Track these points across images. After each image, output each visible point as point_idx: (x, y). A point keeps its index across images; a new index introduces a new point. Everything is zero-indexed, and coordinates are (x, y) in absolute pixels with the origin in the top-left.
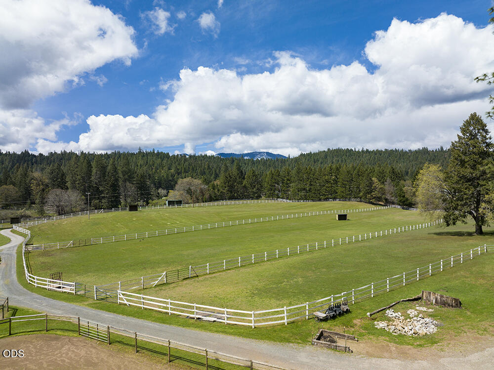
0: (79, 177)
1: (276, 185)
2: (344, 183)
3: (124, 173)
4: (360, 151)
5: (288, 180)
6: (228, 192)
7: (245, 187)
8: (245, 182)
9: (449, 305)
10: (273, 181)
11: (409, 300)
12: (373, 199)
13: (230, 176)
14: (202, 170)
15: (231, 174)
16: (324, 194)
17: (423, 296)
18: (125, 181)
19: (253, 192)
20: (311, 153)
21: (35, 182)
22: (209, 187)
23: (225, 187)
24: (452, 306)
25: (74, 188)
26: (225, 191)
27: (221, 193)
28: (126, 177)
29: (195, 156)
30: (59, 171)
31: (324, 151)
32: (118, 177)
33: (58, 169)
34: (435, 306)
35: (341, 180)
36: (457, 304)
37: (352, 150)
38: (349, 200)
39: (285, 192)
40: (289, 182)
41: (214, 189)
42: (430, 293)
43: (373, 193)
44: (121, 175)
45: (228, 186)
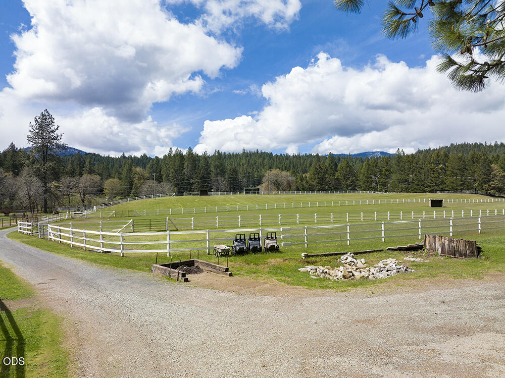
0: (172, 170)
1: (373, 177)
2: (455, 171)
3: (216, 167)
4: (493, 144)
5: (387, 170)
6: (317, 185)
7: (337, 179)
8: (337, 174)
9: (461, 255)
10: (370, 172)
11: (400, 249)
12: (491, 190)
13: (320, 168)
14: (304, 168)
15: (321, 166)
16: (429, 186)
17: (425, 244)
18: (217, 175)
19: (347, 185)
20: (430, 149)
21: (137, 176)
22: (297, 179)
23: (315, 179)
24: (465, 255)
25: (169, 180)
26: (314, 183)
27: (310, 185)
28: (218, 171)
29: (299, 155)
30: (158, 165)
31: (446, 147)
32: (210, 171)
33: (157, 164)
34: (440, 257)
35: (450, 168)
36: (472, 252)
37: (481, 144)
38: (461, 192)
39: (384, 184)
40: (387, 173)
41: (302, 181)
42: (434, 237)
43: (492, 182)
44: (212, 169)
45: (318, 178)
